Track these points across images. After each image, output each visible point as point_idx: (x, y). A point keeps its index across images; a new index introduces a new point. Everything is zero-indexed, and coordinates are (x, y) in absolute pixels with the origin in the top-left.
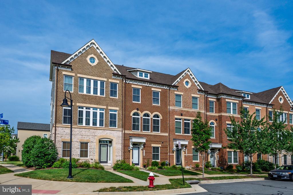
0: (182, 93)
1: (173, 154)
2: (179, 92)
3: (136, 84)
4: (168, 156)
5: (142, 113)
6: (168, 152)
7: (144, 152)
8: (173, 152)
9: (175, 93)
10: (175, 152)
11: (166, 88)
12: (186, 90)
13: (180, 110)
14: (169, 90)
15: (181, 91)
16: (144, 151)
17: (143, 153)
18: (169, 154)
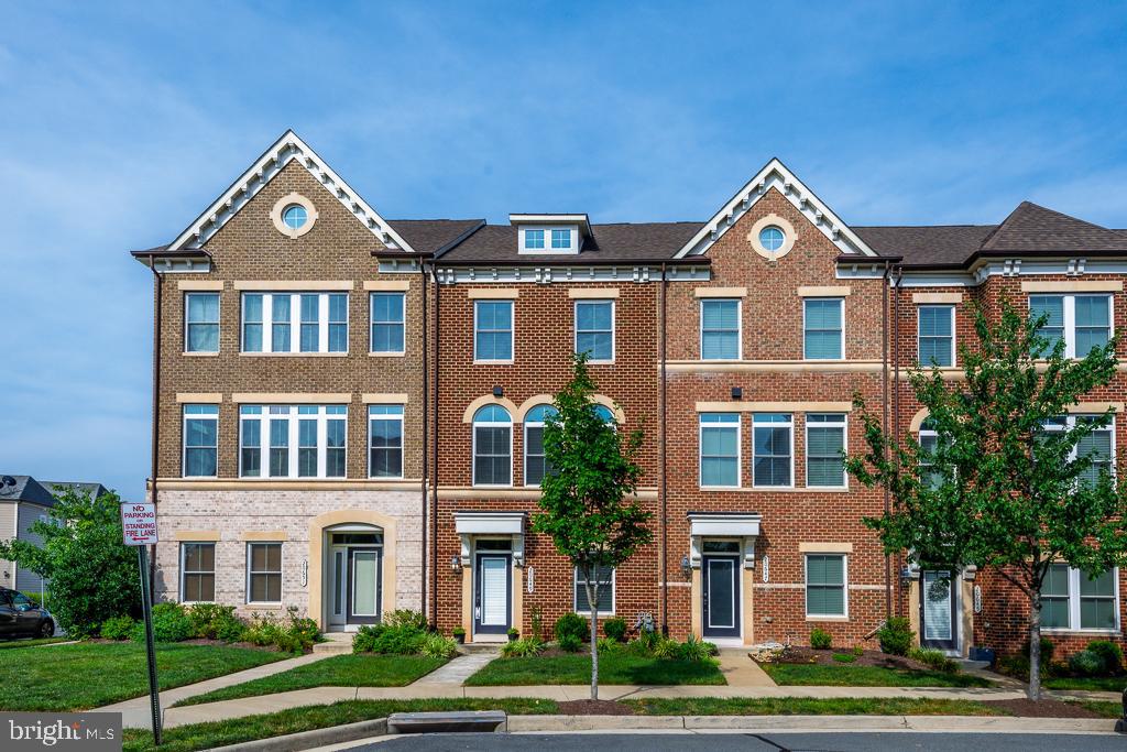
0: (741, 291)
1: (688, 584)
2: (722, 285)
3: (492, 280)
4: (660, 593)
5: (518, 404)
6: (661, 577)
7: (531, 576)
8: (688, 577)
9: (700, 292)
10: (697, 576)
11: (646, 276)
12: (764, 271)
13: (727, 372)
14: (666, 284)
15: (732, 283)
16: (530, 570)
17: (525, 580)
18: (661, 584)
